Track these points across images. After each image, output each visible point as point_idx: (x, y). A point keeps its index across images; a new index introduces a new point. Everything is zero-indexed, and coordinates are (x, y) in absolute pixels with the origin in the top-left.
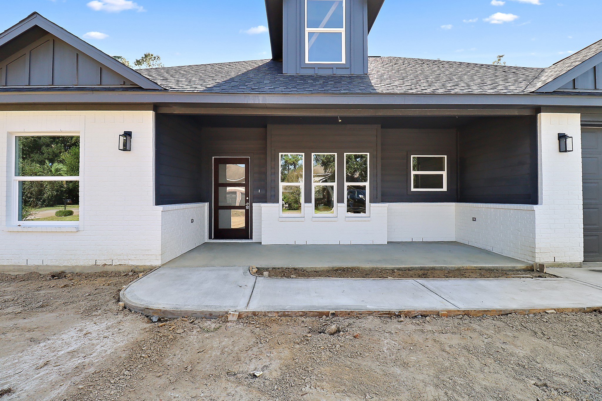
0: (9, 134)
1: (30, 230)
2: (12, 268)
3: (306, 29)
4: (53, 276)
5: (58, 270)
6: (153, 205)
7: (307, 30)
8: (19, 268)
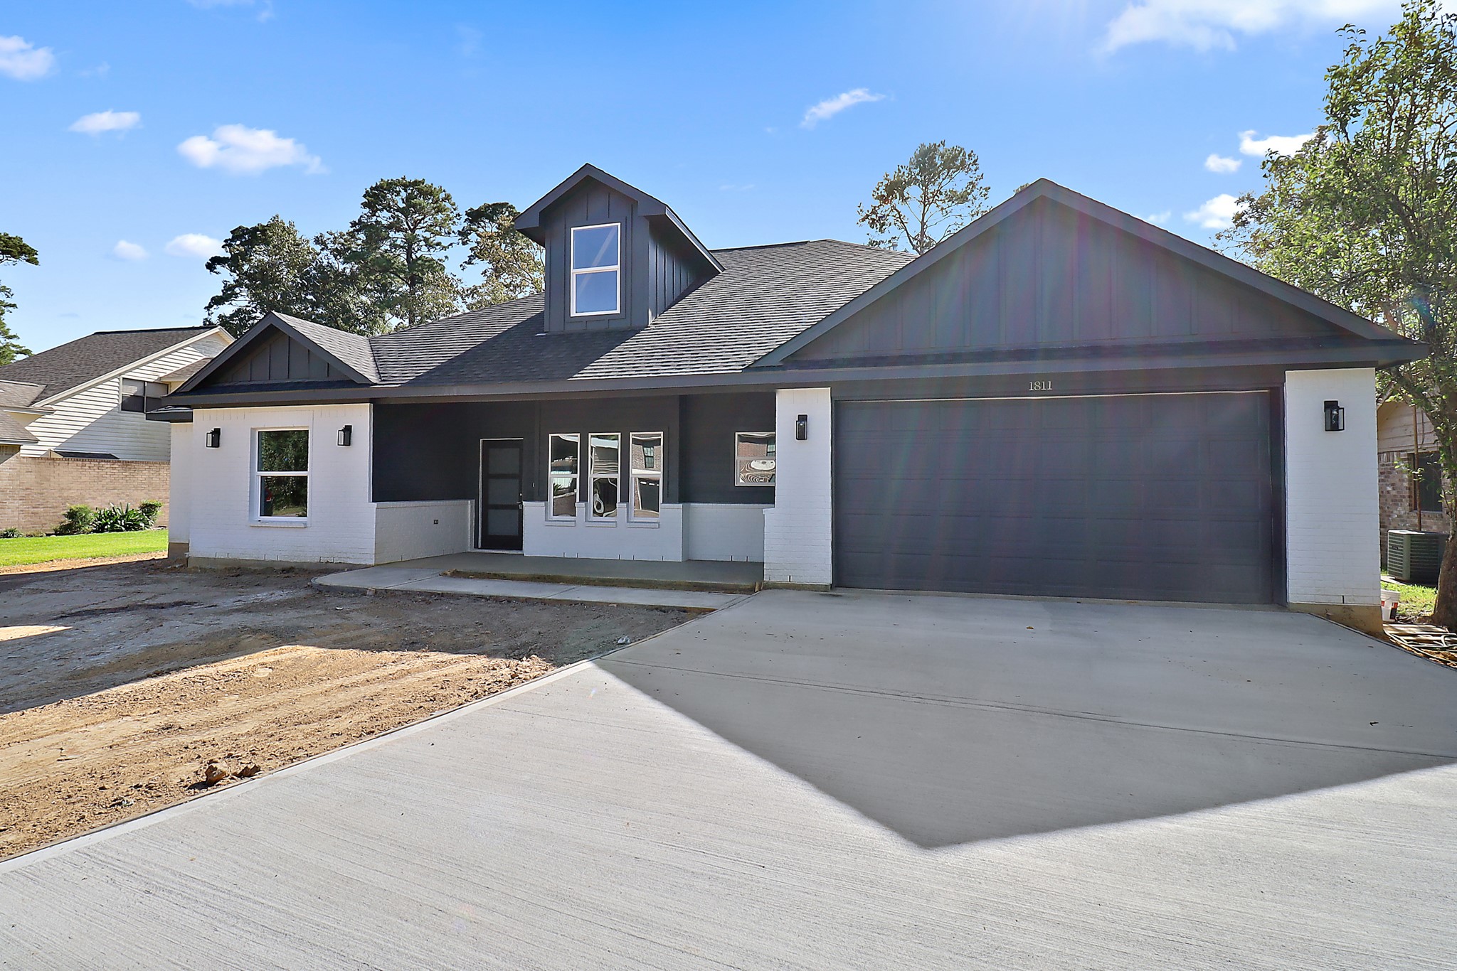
0: (253, 430)
1: (267, 525)
2: (253, 562)
3: (572, 270)
4: (283, 571)
5: (288, 566)
6: (369, 502)
7: (574, 272)
8: (258, 562)
